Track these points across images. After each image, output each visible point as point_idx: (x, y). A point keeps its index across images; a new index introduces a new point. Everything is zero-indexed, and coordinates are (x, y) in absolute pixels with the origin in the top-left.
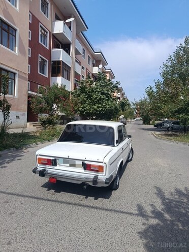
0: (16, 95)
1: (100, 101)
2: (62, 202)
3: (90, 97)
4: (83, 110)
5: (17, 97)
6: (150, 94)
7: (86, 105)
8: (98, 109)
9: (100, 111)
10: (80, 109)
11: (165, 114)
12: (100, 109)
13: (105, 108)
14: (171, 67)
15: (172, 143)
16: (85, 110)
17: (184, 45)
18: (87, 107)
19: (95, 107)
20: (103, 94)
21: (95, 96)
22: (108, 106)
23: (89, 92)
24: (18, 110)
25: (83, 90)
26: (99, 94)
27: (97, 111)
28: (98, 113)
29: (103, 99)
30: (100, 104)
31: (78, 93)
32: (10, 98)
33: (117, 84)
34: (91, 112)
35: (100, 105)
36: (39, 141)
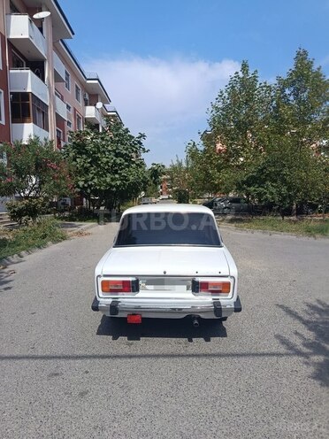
1: (114, 169)
2: (158, 356)
3: (95, 161)
4: (86, 185)
7: (91, 176)
8: (113, 184)
9: (117, 187)
10: (81, 183)
12: (118, 183)
13: (127, 181)
14: (223, 109)
15: (244, 234)
16: (90, 186)
17: (241, 75)
18: (96, 180)
19: (108, 180)
20: (118, 155)
21: (105, 160)
22: (131, 178)
23: (94, 153)
25: (80, 148)
26: (112, 156)
27: (112, 186)
28: (114, 189)
29: (121, 164)
30: (117, 173)
31: (71, 155)
33: (140, 137)
34: (102, 188)
35: (117, 176)
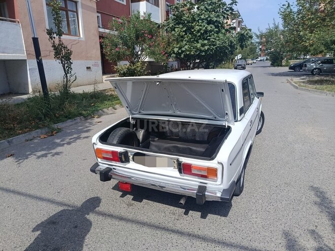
0: (81, 36)
1: (205, 35)
3: (189, 29)
4: (180, 51)
5: (84, 39)
6: (287, 17)
7: (184, 42)
8: (203, 49)
9: (206, 51)
10: (176, 50)
11: (312, 48)
12: (206, 48)
13: (214, 45)
16: (183, 52)
18: (186, 47)
19: (199, 45)
20: (209, 23)
21: (197, 28)
22: (218, 42)
23: (189, 22)
24: (87, 58)
25: (178, 20)
26: (204, 24)
27: (201, 51)
28: (203, 54)
29: (211, 31)
30: (206, 39)
31: (171, 26)
32: (75, 40)
33: (232, 4)
34: (192, 53)
35: (206, 42)
36: (117, 104)
